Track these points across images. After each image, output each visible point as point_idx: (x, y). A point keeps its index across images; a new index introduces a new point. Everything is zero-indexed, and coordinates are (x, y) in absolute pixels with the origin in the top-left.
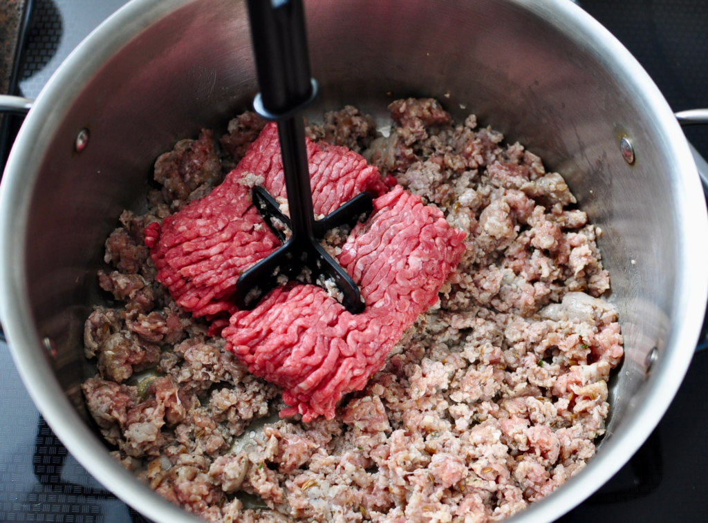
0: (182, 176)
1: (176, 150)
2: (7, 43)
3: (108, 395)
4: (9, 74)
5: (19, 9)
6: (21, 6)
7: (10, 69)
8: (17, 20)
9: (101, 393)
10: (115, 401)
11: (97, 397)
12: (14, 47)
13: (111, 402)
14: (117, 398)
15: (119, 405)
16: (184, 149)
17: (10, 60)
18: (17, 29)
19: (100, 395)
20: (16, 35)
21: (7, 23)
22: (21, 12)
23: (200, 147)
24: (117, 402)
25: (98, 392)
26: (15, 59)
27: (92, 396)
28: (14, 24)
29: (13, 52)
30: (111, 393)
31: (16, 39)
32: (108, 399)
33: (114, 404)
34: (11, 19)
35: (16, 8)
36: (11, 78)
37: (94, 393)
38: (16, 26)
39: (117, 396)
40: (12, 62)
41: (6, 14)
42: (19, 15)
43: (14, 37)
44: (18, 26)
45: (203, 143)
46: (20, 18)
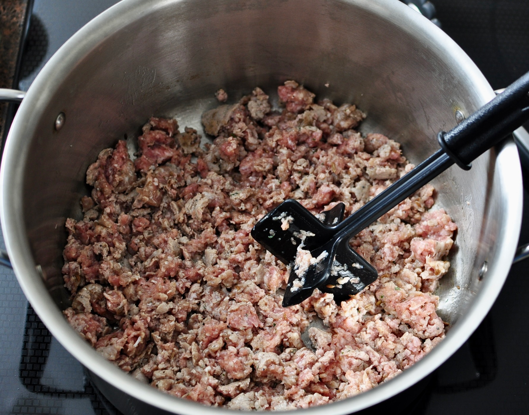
0: (107, 178)
1: (100, 159)
2: (11, 51)
3: (83, 319)
4: (13, 74)
5: (20, 26)
6: (22, 23)
7: (13, 70)
8: (18, 34)
9: (78, 318)
10: (88, 325)
11: (75, 320)
12: (17, 54)
13: (86, 324)
14: (90, 323)
15: (91, 328)
16: (106, 157)
17: (13, 63)
18: (18, 41)
19: (77, 319)
20: (18, 45)
21: (11, 36)
22: (21, 28)
23: (118, 154)
24: (90, 325)
25: (76, 316)
26: (17, 63)
27: (72, 319)
28: (16, 37)
30: (86, 318)
31: (18, 48)
32: (83, 322)
33: (88, 326)
34: (14, 33)
35: (18, 25)
36: (14, 77)
37: (73, 317)
38: (17, 39)
39: (90, 321)
40: (15, 65)
41: (10, 29)
42: (20, 30)
43: (16, 47)
44: (19, 38)
45: (120, 151)
46: (21, 32)
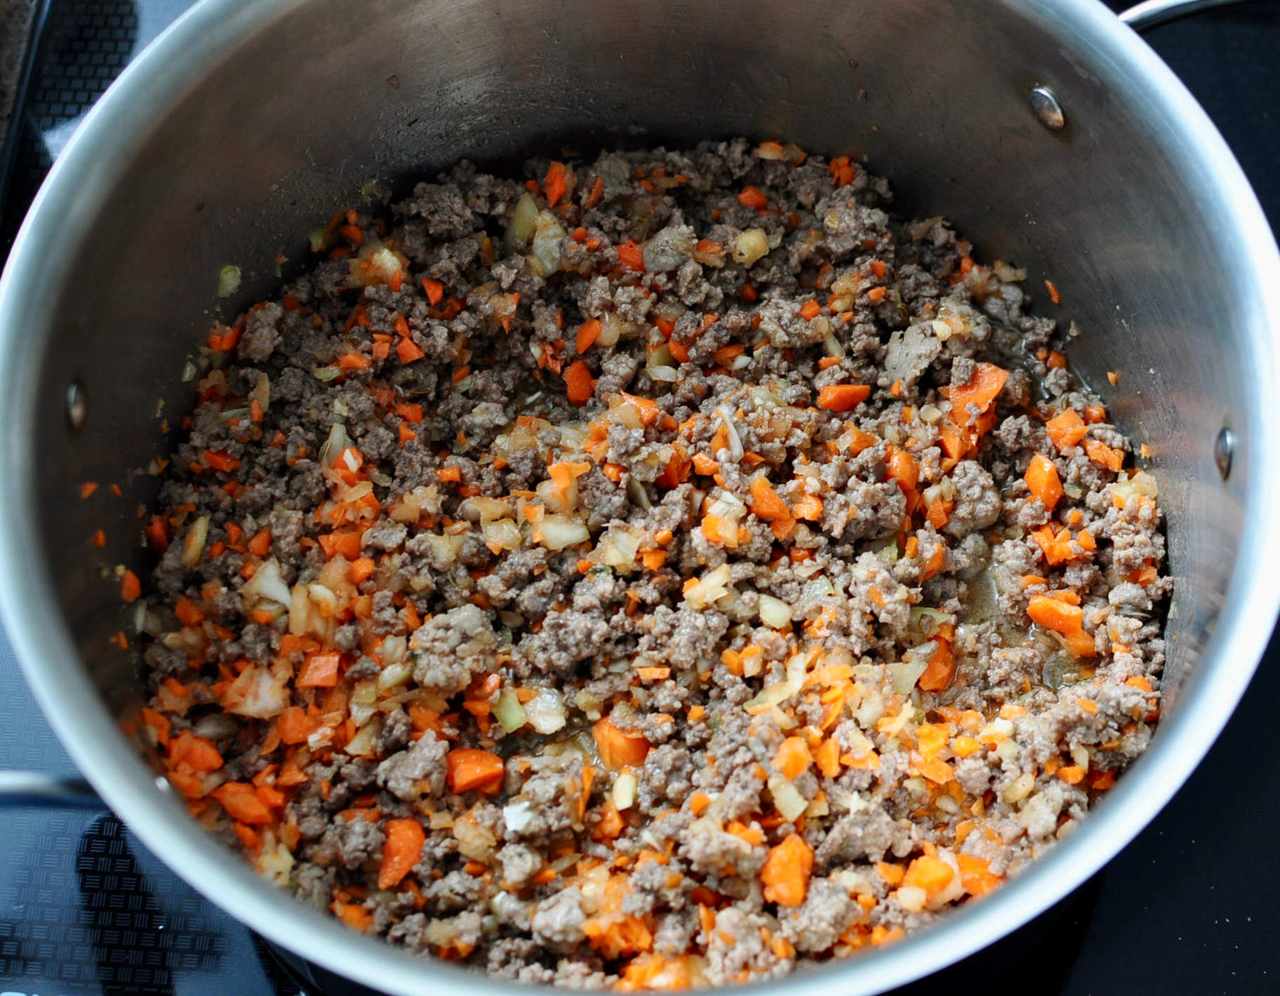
2: (8, 51)
4: (8, 110)
7: (11, 99)
8: (28, 9)
12: (20, 59)
17: (12, 83)
18: (27, 27)
20: (25, 38)
21: (10, 15)
26: (20, 82)
28: (21, 16)
29: (18, 68)
31: (24, 46)
38: (24, 22)
40: (14, 87)
43: (20, 42)
44: (30, 20)
